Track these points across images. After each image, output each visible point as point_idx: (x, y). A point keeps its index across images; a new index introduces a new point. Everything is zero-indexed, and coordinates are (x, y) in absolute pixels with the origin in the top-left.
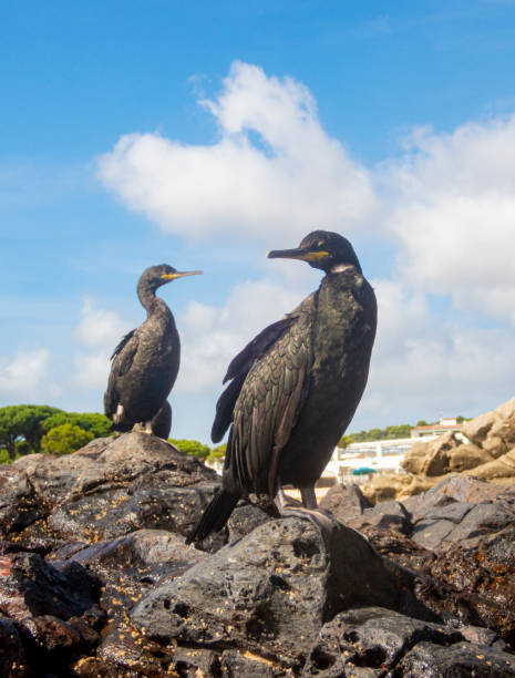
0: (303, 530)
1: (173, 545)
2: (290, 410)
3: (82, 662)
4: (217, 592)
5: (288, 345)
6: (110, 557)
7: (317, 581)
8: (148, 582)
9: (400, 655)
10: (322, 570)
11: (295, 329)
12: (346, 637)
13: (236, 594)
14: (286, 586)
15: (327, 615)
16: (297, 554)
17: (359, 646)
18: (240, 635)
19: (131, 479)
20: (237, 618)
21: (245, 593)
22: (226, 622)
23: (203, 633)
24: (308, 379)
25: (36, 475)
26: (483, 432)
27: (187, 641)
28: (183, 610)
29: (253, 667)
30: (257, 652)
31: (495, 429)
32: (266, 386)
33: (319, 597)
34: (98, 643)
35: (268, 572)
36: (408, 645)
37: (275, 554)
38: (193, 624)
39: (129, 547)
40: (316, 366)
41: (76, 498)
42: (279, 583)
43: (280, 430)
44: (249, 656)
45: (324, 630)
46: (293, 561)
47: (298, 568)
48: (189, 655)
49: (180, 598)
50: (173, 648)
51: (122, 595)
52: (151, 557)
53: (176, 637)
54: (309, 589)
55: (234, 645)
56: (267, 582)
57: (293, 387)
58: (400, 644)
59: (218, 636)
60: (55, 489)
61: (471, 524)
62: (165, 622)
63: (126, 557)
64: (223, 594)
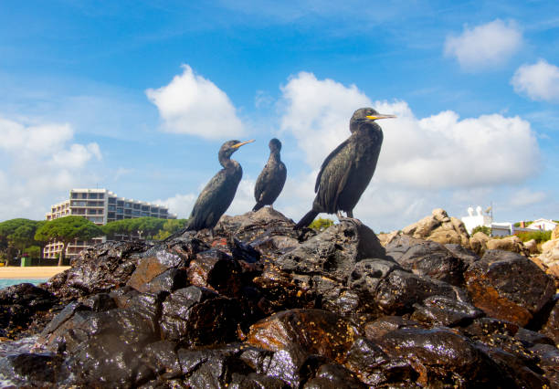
0: (348, 226)
1: (289, 241)
2: (345, 177)
3: (256, 278)
4: (312, 252)
5: (347, 151)
6: (263, 245)
7: (354, 247)
8: (280, 254)
9: (388, 273)
10: (355, 242)
11: (349, 145)
12: (366, 267)
13: (320, 252)
14: (342, 249)
15: (358, 259)
16: (346, 236)
17: (371, 271)
18: (321, 269)
19: (266, 225)
20: (320, 262)
21: (324, 251)
22: (315, 264)
23: (305, 268)
24: (354, 165)
25: (224, 222)
26: (412, 232)
27: (299, 271)
28: (297, 259)
29: (326, 283)
30: (327, 276)
31: (417, 230)
32: (336, 167)
33: (355, 253)
34: (262, 272)
35: (334, 242)
36: (392, 270)
37: (337, 236)
38: (301, 264)
39: (271, 242)
40: (357, 160)
41: (242, 232)
42: (338, 247)
43: (340, 185)
44: (324, 278)
45: (358, 264)
46: (344, 238)
47: (346, 241)
48: (300, 277)
49: (296, 254)
50: (293, 274)
51: (269, 259)
52: (280, 246)
53: (294, 270)
54: (350, 250)
55: (318, 273)
56: (333, 246)
57: (347, 168)
58: (388, 269)
59: (312, 270)
60: (232, 229)
61: (410, 253)
62: (290, 264)
63: (270, 245)
64: (315, 253)
